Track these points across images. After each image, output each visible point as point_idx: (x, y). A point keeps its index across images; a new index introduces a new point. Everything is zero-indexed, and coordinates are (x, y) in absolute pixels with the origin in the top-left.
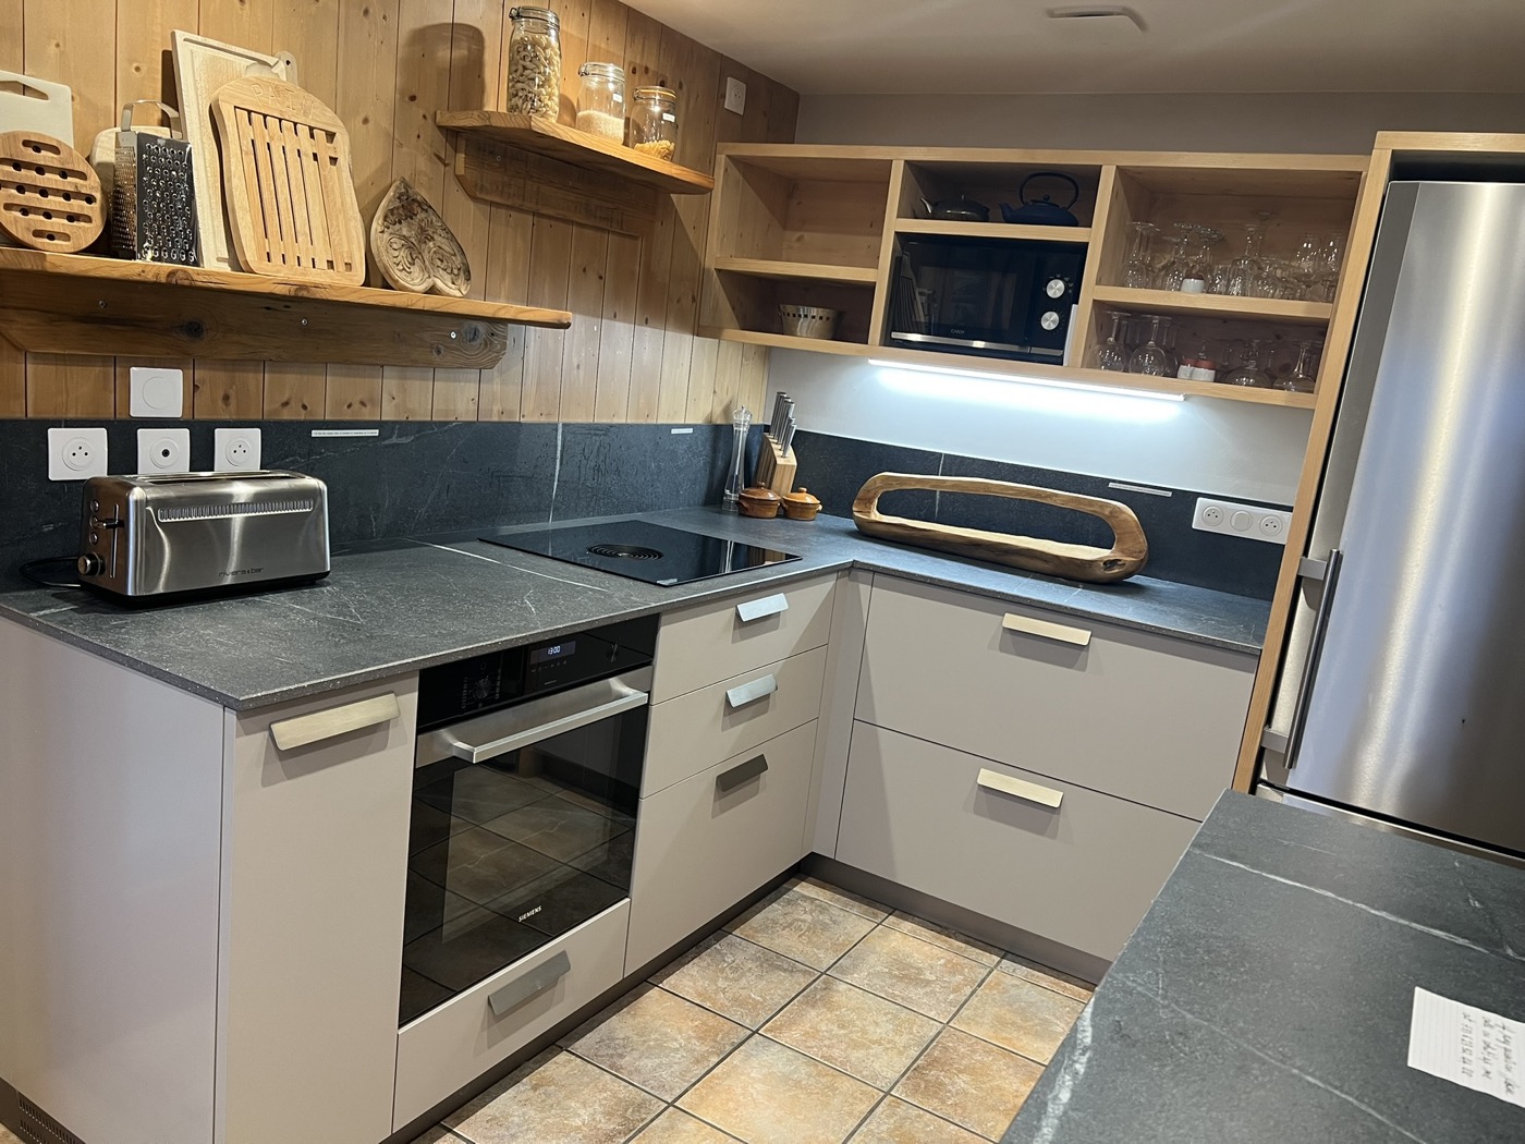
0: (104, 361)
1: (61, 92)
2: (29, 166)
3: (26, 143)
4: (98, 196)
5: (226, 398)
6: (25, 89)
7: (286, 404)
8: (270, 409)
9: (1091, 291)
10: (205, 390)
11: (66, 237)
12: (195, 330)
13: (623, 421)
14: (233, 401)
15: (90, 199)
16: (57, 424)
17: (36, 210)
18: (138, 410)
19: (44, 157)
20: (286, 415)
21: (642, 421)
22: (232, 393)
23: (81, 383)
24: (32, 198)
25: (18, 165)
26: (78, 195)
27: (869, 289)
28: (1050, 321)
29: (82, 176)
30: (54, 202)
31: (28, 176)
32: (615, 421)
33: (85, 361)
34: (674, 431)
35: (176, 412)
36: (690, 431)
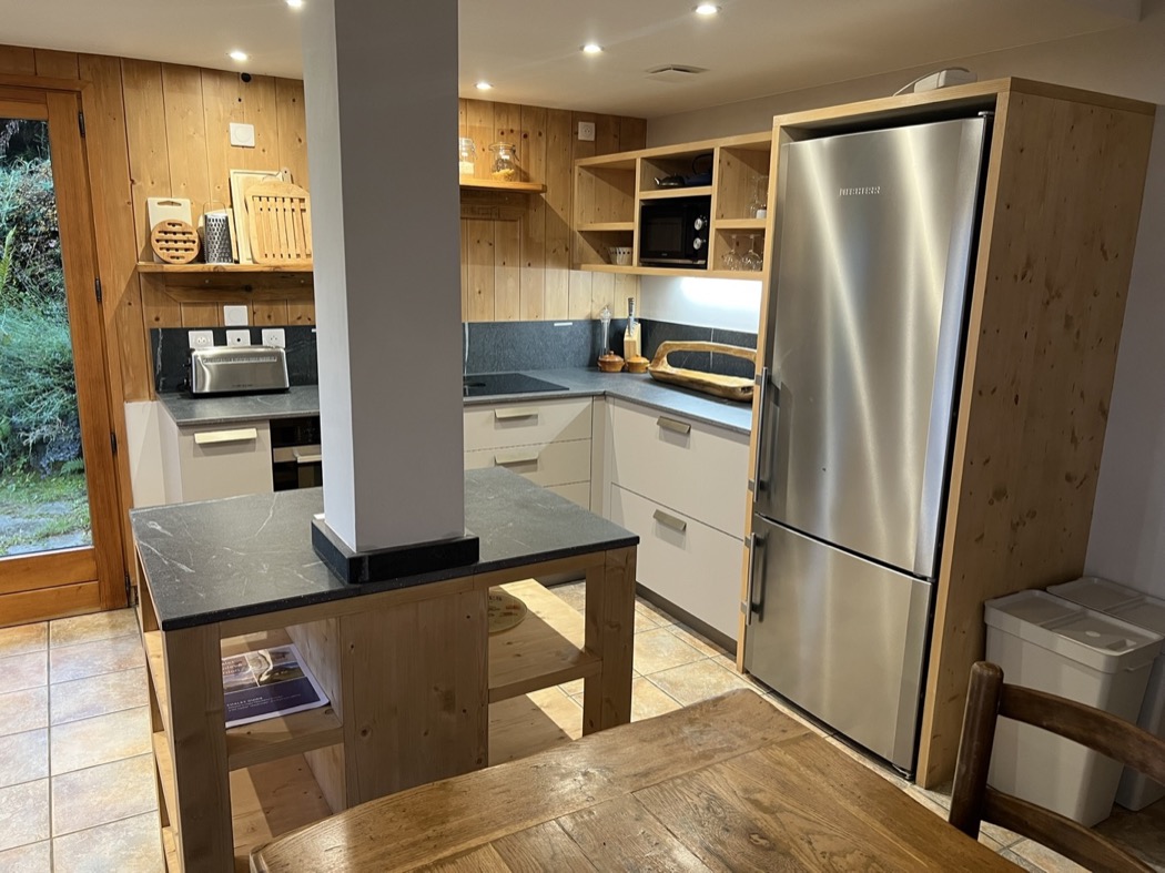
0: (213, 304)
1: (186, 202)
2: (170, 232)
3: (169, 224)
4: (197, 240)
5: (269, 317)
6: (172, 203)
7: (299, 318)
8: (292, 321)
9: (715, 224)
10: (259, 313)
11: (183, 257)
12: (248, 289)
13: (517, 319)
14: (273, 318)
15: (194, 242)
16: (192, 329)
17: (172, 249)
18: (228, 323)
19: (177, 228)
20: (299, 323)
21: (532, 319)
22: (272, 314)
23: (204, 313)
24: (171, 244)
25: (166, 233)
26: (189, 241)
27: (631, 232)
28: (697, 243)
29: (191, 233)
30: (180, 245)
31: (169, 236)
32: (511, 320)
33: (205, 304)
34: (556, 325)
35: (246, 324)
36: (571, 324)
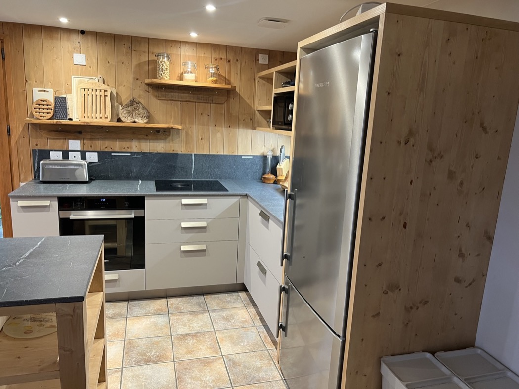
0: (63, 139)
1: (51, 91)
3: (41, 101)
4: (53, 109)
6: (45, 91)
8: (102, 149)
10: (86, 145)
11: (46, 116)
12: (80, 133)
13: (222, 154)
16: (52, 151)
18: (70, 148)
20: (106, 150)
21: (231, 154)
22: (93, 145)
23: (59, 143)
24: (41, 110)
25: (39, 105)
26: (50, 109)
27: (271, 111)
28: (290, 117)
30: (45, 111)
32: (219, 154)
33: (60, 139)
34: (243, 157)
35: (79, 149)
36: (252, 157)
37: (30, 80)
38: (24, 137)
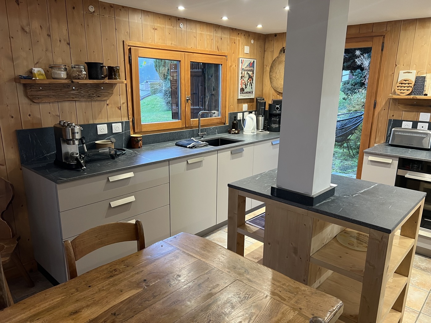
0: (416, 112)
1: (414, 72)
3: (404, 80)
4: (412, 86)
6: (409, 72)
11: (405, 93)
15: (411, 87)
16: (404, 121)
17: (402, 90)
18: (420, 120)
19: (406, 82)
23: (412, 115)
26: (410, 87)
30: (406, 88)
31: (403, 85)
33: (413, 111)
35: (428, 121)
37: (399, 65)
38: (385, 110)
